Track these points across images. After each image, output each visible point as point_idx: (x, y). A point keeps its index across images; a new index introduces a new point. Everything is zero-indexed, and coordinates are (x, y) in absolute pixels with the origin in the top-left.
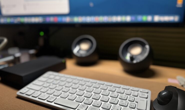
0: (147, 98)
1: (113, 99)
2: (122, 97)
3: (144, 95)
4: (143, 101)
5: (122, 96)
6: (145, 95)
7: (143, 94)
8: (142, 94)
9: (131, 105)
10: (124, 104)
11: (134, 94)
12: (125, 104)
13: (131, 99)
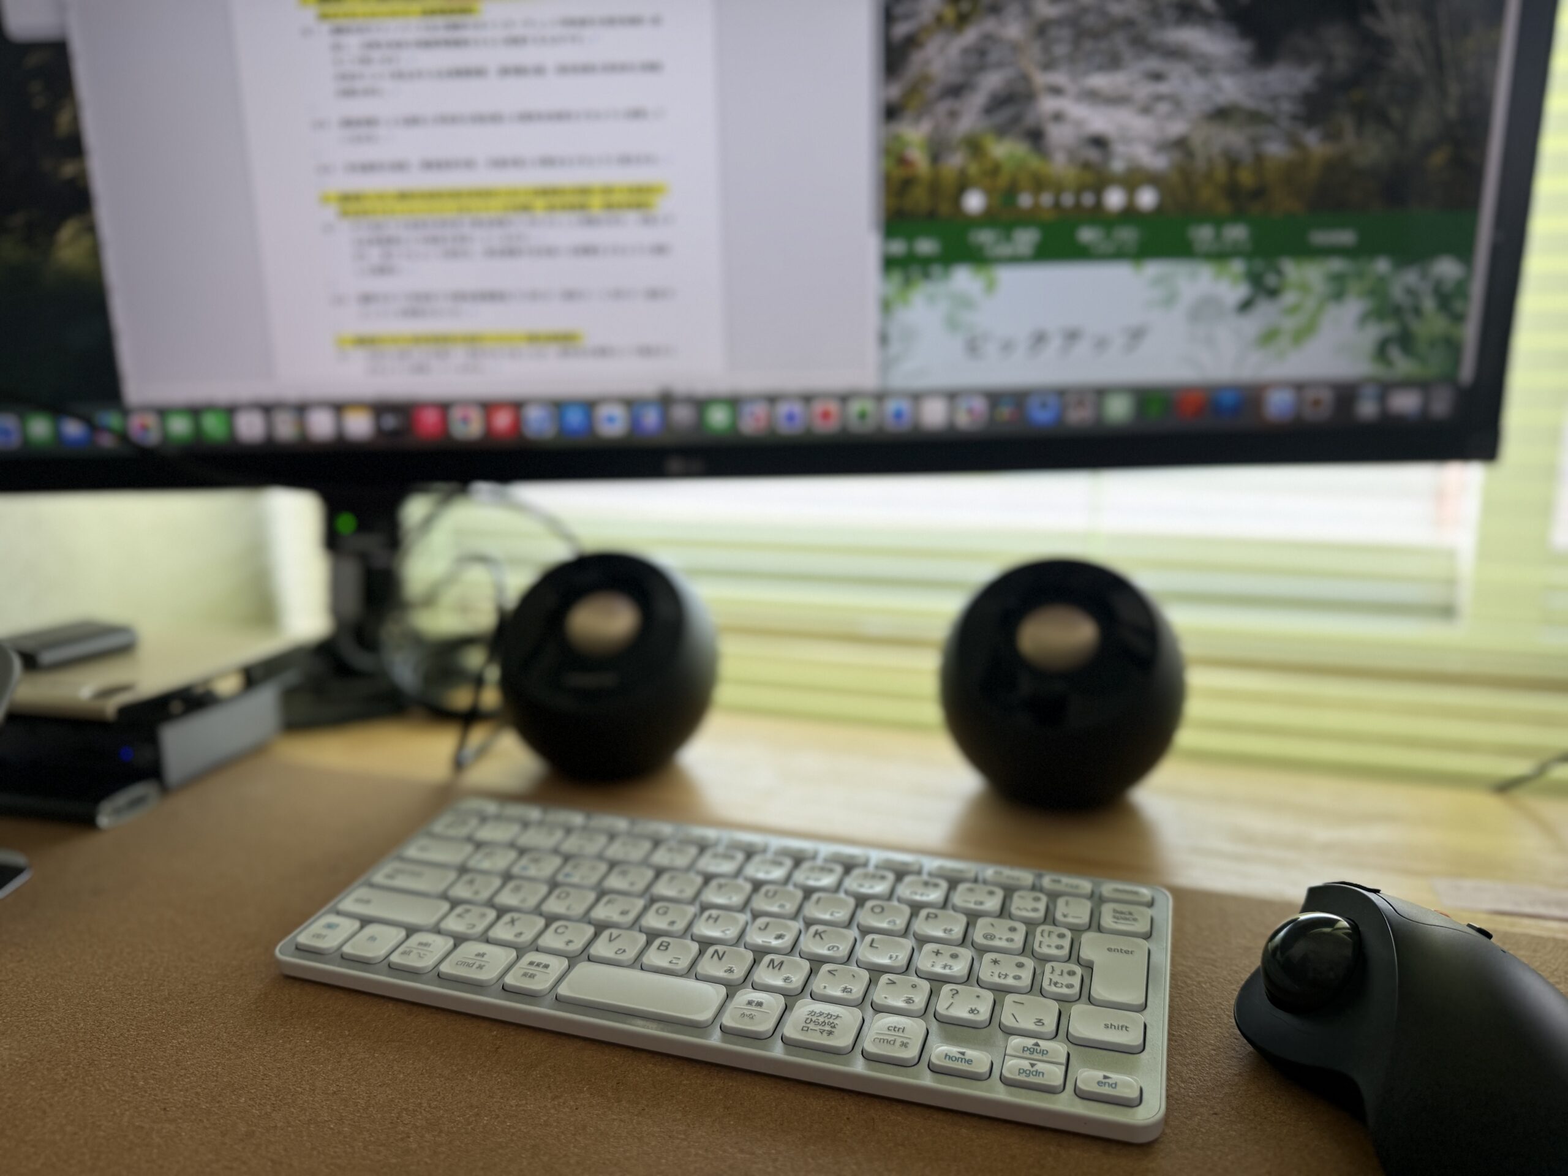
0: (1148, 936)
1: (937, 953)
2: (992, 937)
3: (1129, 917)
4: (1127, 952)
5: (991, 931)
6: (1135, 920)
7: (1122, 913)
8: (1115, 911)
9: (1056, 984)
10: (1006, 975)
11: (1065, 916)
12: (1017, 978)
13: (1049, 946)
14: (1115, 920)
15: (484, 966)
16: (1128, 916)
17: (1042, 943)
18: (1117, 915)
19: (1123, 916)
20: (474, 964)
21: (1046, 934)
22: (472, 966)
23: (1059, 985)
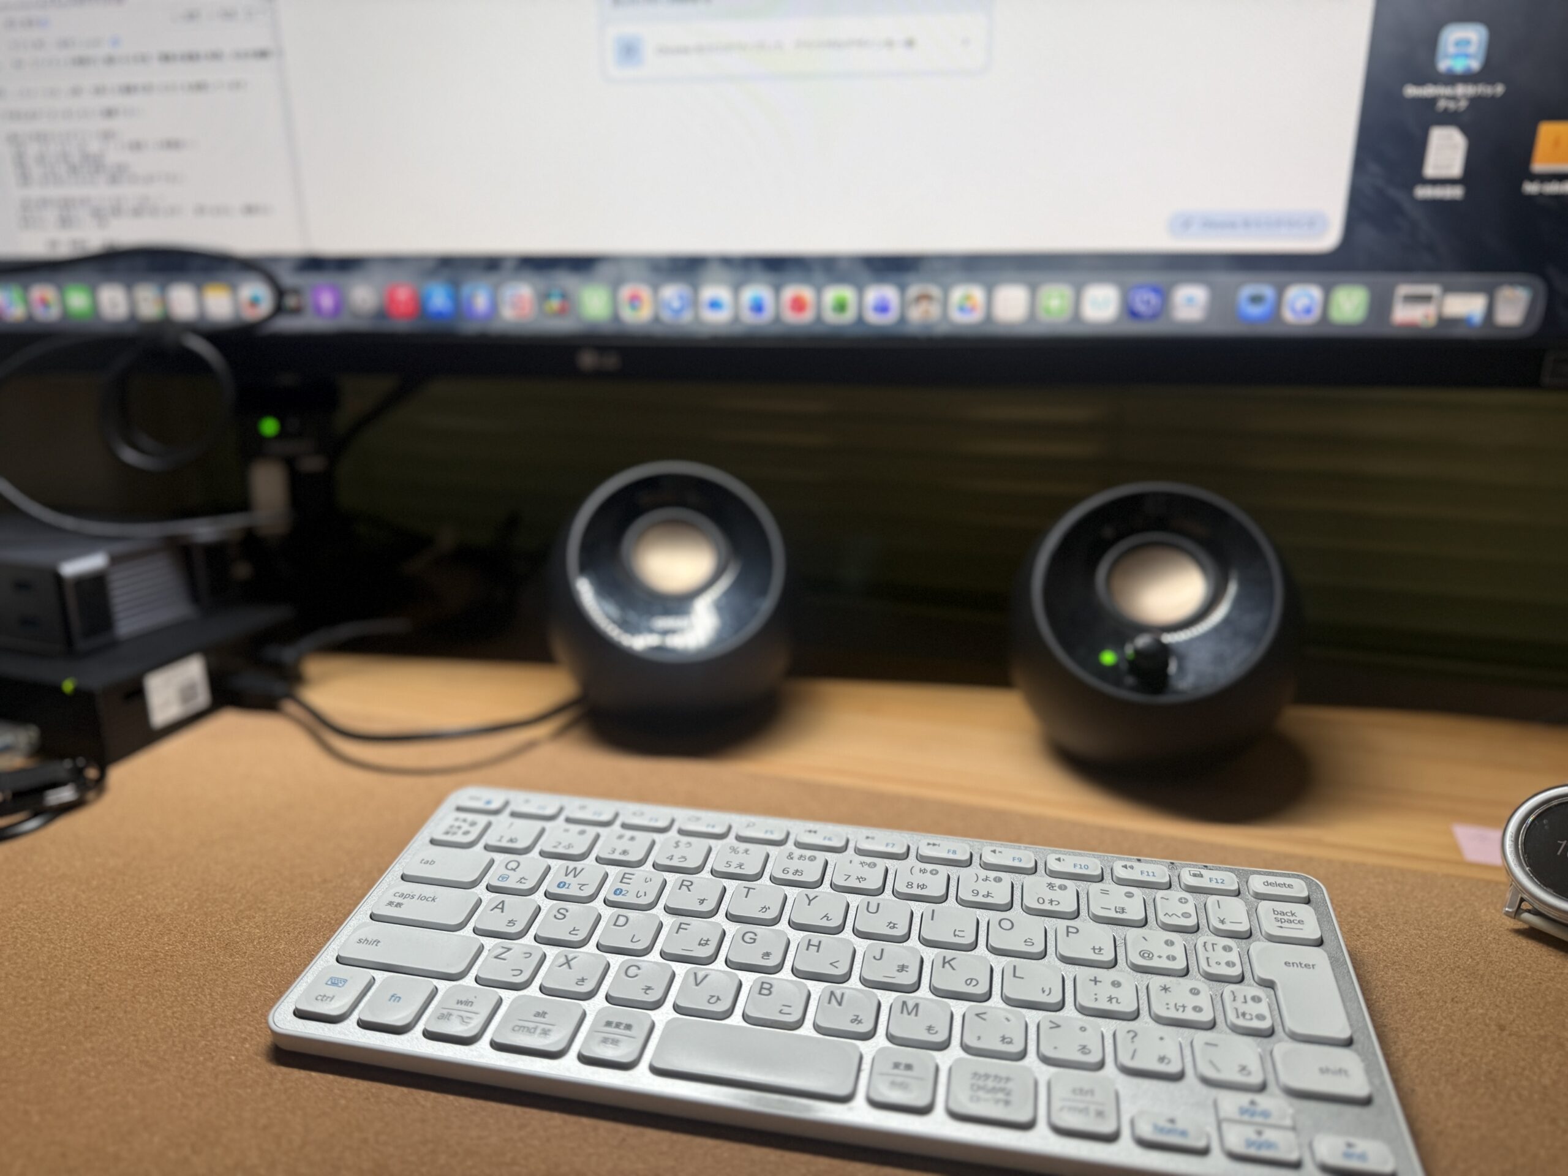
0: (1320, 942)
1: (1095, 981)
2: (1150, 955)
4: (1308, 966)
5: (1146, 946)
6: (1302, 922)
7: (1283, 914)
8: (1275, 911)
9: (1244, 1015)
10: (1184, 1007)
11: (1222, 922)
12: (1197, 1009)
13: (1218, 963)
14: (1279, 924)
15: (549, 1030)
16: (1292, 918)
17: (1210, 960)
18: (1279, 917)
19: (1286, 917)
20: (535, 1029)
21: (1209, 947)
22: (534, 1033)
23: (1248, 1017)
